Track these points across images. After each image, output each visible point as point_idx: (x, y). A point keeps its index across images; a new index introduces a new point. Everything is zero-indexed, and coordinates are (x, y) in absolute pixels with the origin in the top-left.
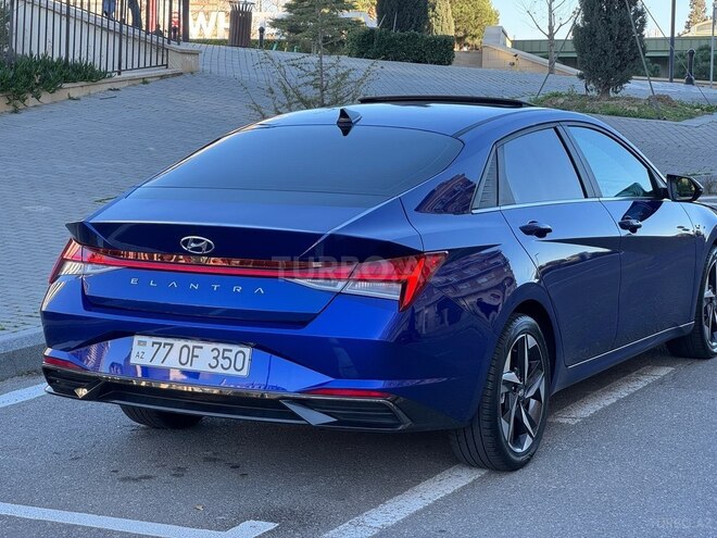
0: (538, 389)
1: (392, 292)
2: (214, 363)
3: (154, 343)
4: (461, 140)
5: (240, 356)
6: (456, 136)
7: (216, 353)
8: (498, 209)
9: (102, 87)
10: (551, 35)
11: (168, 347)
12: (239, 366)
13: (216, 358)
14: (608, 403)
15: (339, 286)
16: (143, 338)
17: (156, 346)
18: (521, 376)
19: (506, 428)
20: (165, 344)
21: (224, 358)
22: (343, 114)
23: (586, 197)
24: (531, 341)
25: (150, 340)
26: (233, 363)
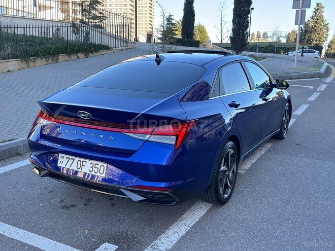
0: (234, 170)
1: (171, 140)
2: (91, 169)
3: (67, 158)
4: (204, 67)
5: (102, 167)
6: (202, 66)
7: (92, 165)
8: (219, 97)
9: (111, 51)
10: (221, 42)
11: (72, 160)
12: (101, 172)
13: (92, 167)
14: (254, 162)
15: (147, 137)
16: (63, 155)
17: (68, 159)
18: (227, 166)
19: (221, 189)
20: (71, 159)
21: (95, 168)
22: (157, 56)
23: (251, 89)
24: (232, 151)
25: (66, 156)
26: (99, 170)
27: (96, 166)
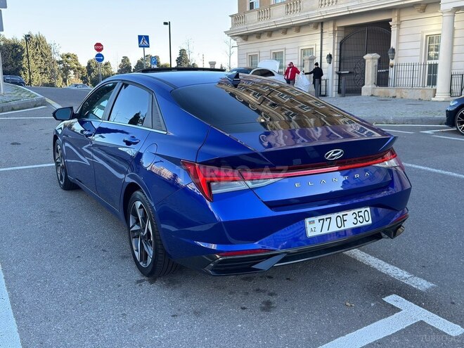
2: (355, 221)
3: (319, 220)
5: (366, 213)
7: (355, 216)
11: (328, 220)
12: (367, 219)
16: (312, 219)
17: (322, 221)
21: (359, 217)
25: (316, 219)
26: (364, 218)
27: (360, 214)
